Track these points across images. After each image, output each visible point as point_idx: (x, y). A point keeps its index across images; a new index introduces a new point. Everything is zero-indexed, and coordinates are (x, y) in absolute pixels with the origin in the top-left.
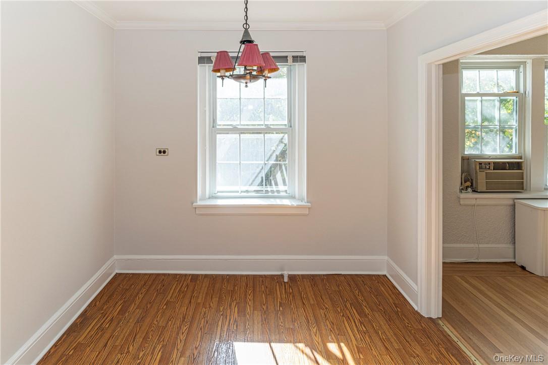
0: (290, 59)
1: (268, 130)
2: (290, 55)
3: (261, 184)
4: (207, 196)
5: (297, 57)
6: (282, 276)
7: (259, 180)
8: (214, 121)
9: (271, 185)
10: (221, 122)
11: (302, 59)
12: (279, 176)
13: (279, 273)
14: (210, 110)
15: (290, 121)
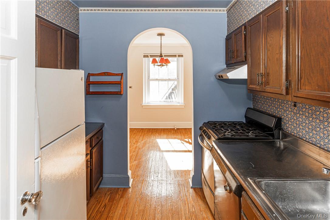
0: (177, 56)
1: (169, 80)
2: (177, 55)
3: (167, 98)
4: (146, 103)
5: (180, 55)
6: (174, 128)
7: (165, 97)
8: (149, 77)
9: (170, 99)
10: (152, 77)
11: (182, 56)
12: (173, 96)
13: (173, 128)
14: (147, 73)
15: (178, 77)
